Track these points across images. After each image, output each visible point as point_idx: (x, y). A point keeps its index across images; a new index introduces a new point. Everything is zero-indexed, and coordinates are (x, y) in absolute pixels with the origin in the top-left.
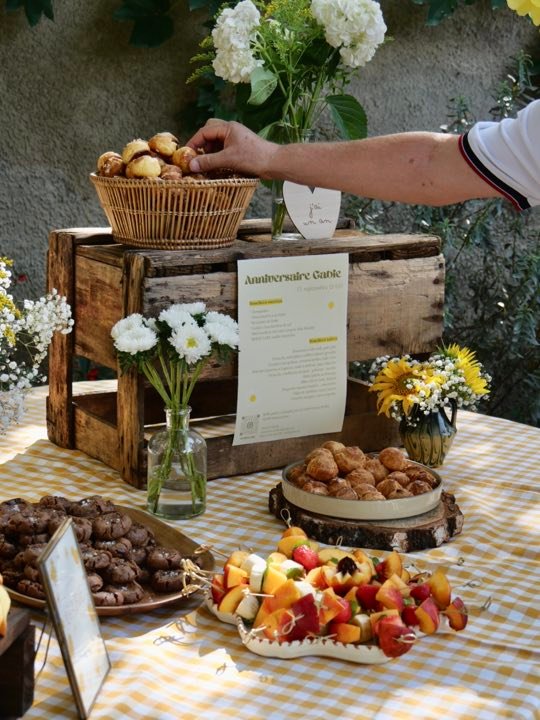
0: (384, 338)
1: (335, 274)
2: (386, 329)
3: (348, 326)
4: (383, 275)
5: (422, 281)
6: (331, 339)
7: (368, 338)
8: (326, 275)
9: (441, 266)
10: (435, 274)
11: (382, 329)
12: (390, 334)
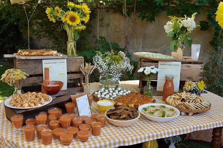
0: (189, 77)
1: (178, 65)
2: (189, 76)
3: (181, 74)
4: (189, 66)
5: (198, 68)
6: (177, 76)
7: (185, 77)
8: (176, 65)
9: (202, 66)
10: (201, 68)
11: (188, 76)
12: (190, 77)
